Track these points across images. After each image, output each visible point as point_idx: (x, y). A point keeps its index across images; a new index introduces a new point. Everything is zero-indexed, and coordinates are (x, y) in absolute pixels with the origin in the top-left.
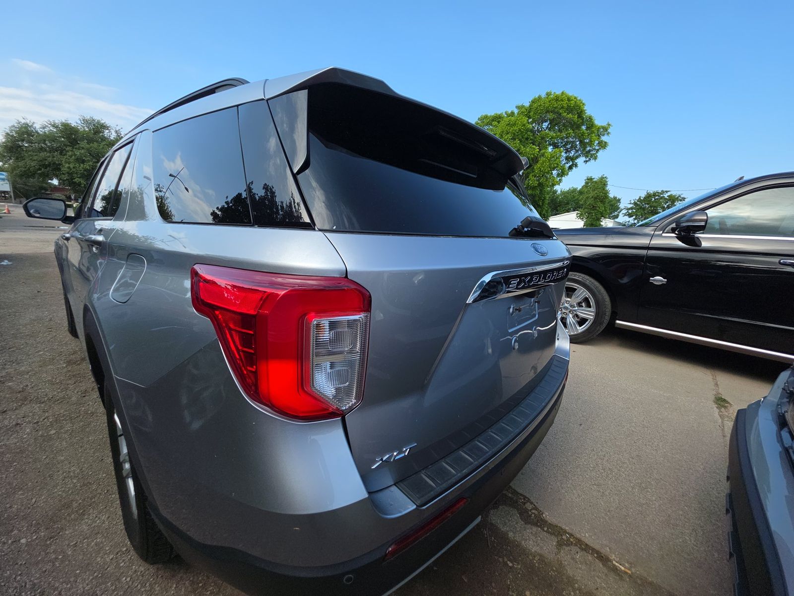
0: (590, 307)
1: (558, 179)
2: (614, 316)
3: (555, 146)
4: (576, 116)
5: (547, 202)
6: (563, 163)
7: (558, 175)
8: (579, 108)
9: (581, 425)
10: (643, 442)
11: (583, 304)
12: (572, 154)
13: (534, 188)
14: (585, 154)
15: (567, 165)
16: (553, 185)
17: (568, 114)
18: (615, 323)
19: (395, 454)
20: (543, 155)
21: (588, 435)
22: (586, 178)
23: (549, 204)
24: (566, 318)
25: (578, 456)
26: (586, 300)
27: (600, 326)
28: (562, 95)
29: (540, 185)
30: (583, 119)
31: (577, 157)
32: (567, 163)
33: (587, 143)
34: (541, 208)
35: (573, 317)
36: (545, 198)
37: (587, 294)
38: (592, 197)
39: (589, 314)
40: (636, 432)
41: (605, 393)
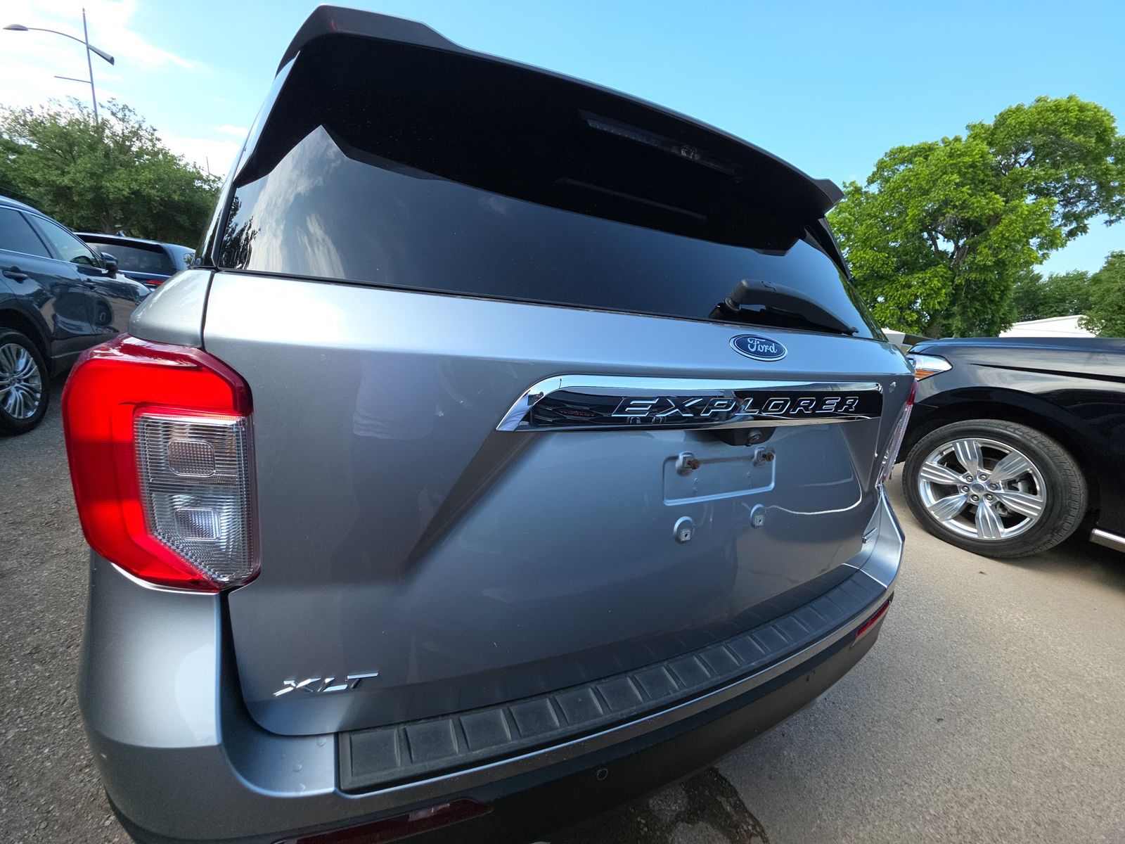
0: (1035, 493)
1: (1041, 253)
2: (1092, 518)
3: (1040, 192)
4: (1093, 140)
5: (1012, 295)
6: (1057, 224)
7: (1041, 246)
8: (1101, 125)
9: (939, 720)
10: (1078, 795)
11: (1020, 485)
12: (1080, 206)
13: (985, 269)
14: (1108, 208)
15: (1066, 229)
16: (1028, 263)
17: (1076, 136)
18: (1089, 534)
19: (327, 680)
20: (1013, 210)
21: (950, 745)
22: (1109, 254)
23: (1017, 300)
24: (977, 507)
25: (907, 780)
26: (1027, 478)
27: (1052, 533)
28: (1069, 102)
29: (1000, 264)
30: (1108, 144)
31: (1090, 214)
32: (1066, 225)
33: (1114, 188)
34: (996, 306)
35: (994, 507)
36: (1007, 288)
37: (1029, 466)
38: (1119, 290)
39: (1031, 507)
40: (1070, 771)
41: (1024, 670)
